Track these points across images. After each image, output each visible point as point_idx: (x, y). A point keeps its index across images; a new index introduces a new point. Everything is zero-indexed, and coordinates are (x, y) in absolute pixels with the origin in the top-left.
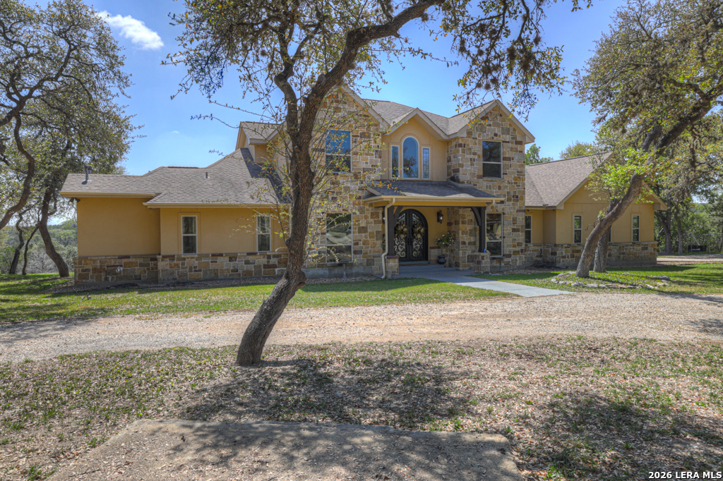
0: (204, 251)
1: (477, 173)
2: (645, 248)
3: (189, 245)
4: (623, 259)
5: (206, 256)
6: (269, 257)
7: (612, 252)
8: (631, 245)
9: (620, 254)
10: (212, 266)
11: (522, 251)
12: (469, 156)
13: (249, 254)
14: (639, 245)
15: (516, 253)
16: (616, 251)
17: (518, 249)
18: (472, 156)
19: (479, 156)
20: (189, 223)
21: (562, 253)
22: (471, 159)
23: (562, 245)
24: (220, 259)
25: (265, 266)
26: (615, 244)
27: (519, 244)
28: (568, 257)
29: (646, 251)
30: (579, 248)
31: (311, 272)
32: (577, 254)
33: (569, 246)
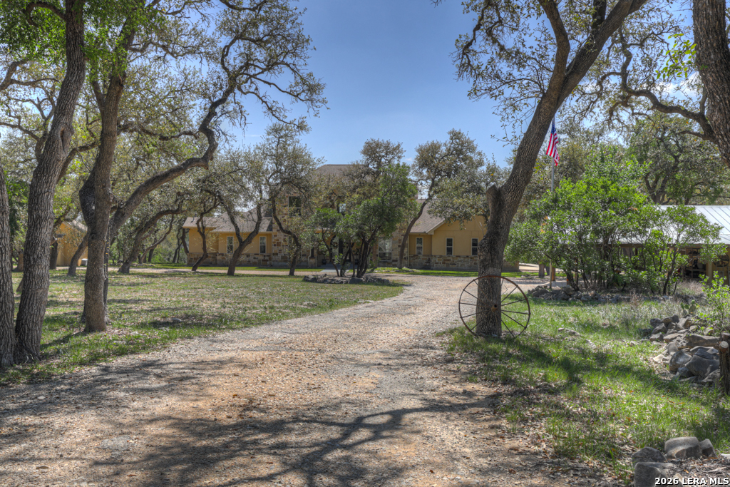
6: (264, 256)
10: (239, 259)
13: (256, 254)
20: (230, 240)
21: (436, 260)
23: (436, 256)
28: (440, 263)
30: (449, 258)
31: (280, 264)
32: (448, 262)
33: (441, 256)
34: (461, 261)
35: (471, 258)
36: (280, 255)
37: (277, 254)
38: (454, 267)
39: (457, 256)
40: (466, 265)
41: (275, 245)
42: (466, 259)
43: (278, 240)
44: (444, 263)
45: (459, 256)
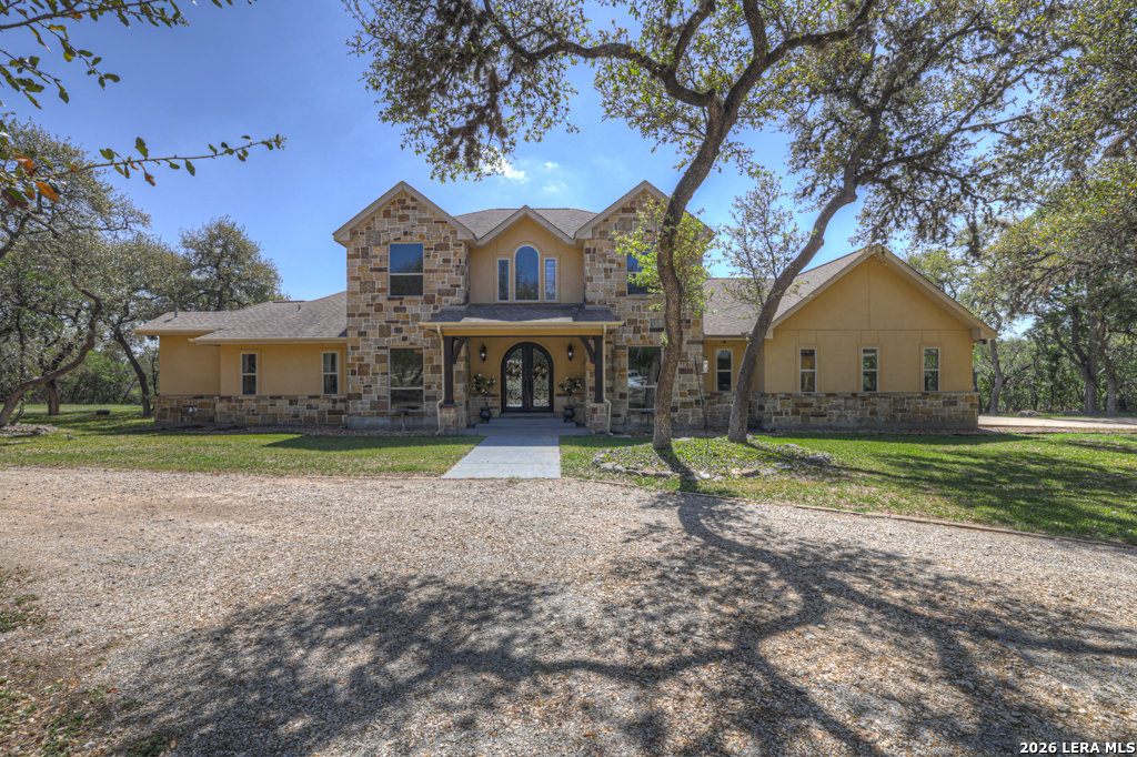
0: (264, 393)
1: (615, 289)
2: (952, 402)
3: (250, 385)
4: (902, 420)
5: (264, 398)
6: (335, 401)
7: (878, 408)
8: (919, 398)
9: (895, 410)
10: (270, 410)
11: (697, 402)
12: (602, 266)
13: (311, 397)
14: (937, 397)
15: (684, 405)
16: (886, 406)
17: (689, 399)
18: (607, 265)
19: (619, 264)
20: (251, 362)
21: (775, 407)
22: (606, 270)
23: (773, 395)
24: (279, 402)
25: (330, 412)
26: (885, 396)
27: (691, 392)
28: (787, 414)
29: (952, 408)
30: (809, 400)
31: (368, 421)
32: (806, 410)
33: (788, 396)
34: (837, 407)
35: (863, 399)
36: (366, 399)
37: (359, 397)
38: (822, 421)
39: (829, 395)
40: (850, 415)
41: (353, 373)
42: (851, 402)
43: (361, 359)
44: (796, 413)
45: (834, 395)
